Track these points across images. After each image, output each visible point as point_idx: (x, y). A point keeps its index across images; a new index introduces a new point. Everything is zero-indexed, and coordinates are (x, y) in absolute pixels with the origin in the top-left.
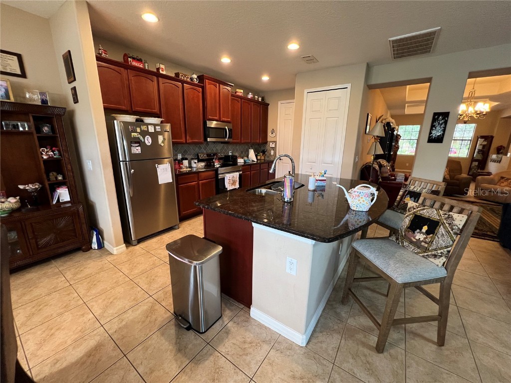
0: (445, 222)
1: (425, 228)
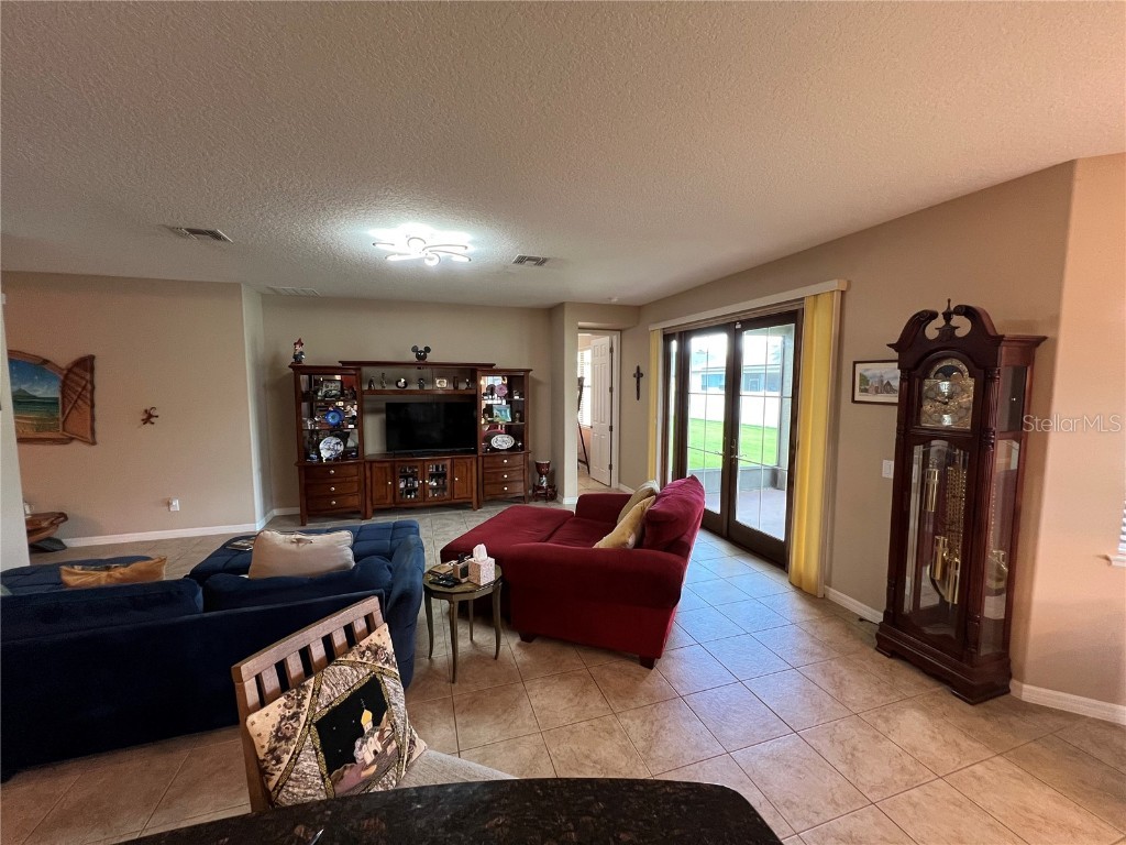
0: (380, 665)
1: (367, 718)
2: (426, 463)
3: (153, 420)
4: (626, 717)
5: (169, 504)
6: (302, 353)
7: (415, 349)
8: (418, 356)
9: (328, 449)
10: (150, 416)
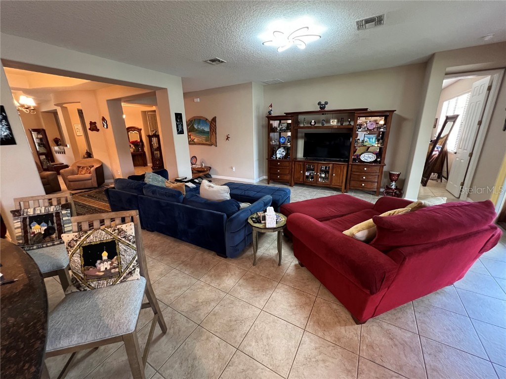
0: (119, 237)
1: (105, 255)
2: (319, 165)
3: (229, 139)
4: (309, 337)
5: (232, 168)
6: (271, 110)
7: (319, 104)
8: (320, 108)
9: (280, 153)
10: (228, 138)
